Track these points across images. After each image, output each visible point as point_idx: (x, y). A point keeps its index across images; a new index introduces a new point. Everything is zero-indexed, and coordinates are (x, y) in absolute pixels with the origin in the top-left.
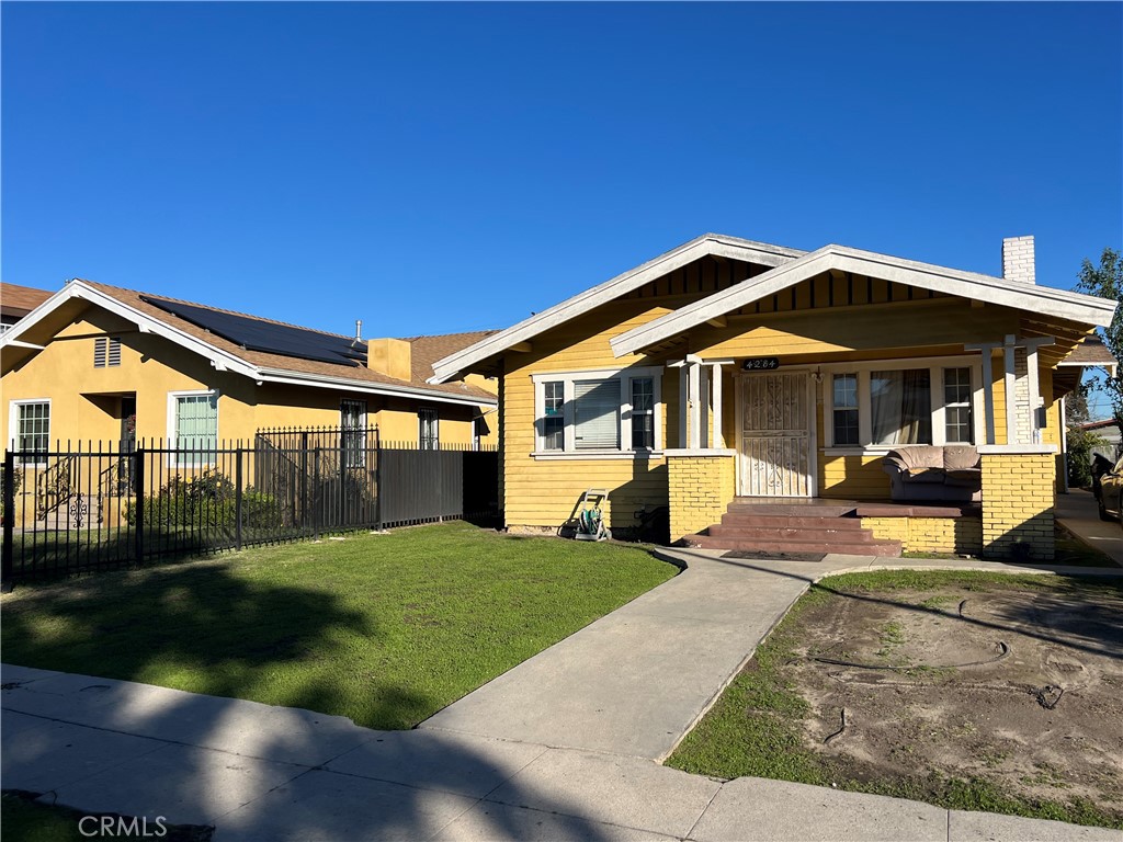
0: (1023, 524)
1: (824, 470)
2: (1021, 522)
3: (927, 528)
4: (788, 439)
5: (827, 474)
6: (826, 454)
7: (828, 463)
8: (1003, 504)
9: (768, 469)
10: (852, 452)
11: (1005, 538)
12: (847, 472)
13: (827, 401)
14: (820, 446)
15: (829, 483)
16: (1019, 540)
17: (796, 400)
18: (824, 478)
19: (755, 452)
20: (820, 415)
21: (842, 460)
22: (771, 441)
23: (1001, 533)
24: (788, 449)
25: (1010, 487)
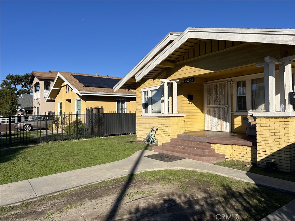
0: (275, 153)
1: (234, 121)
2: (274, 151)
3: (239, 150)
4: (221, 109)
5: (235, 123)
6: (234, 114)
7: (235, 118)
8: (266, 142)
9: (215, 120)
10: (244, 114)
11: (267, 159)
12: (242, 122)
13: (234, 93)
14: (232, 111)
15: (236, 126)
16: (273, 161)
17: (223, 93)
18: (234, 124)
19: (210, 113)
20: (232, 99)
21: (240, 117)
22: (215, 109)
23: (265, 156)
24: (221, 112)
25: (269, 134)
